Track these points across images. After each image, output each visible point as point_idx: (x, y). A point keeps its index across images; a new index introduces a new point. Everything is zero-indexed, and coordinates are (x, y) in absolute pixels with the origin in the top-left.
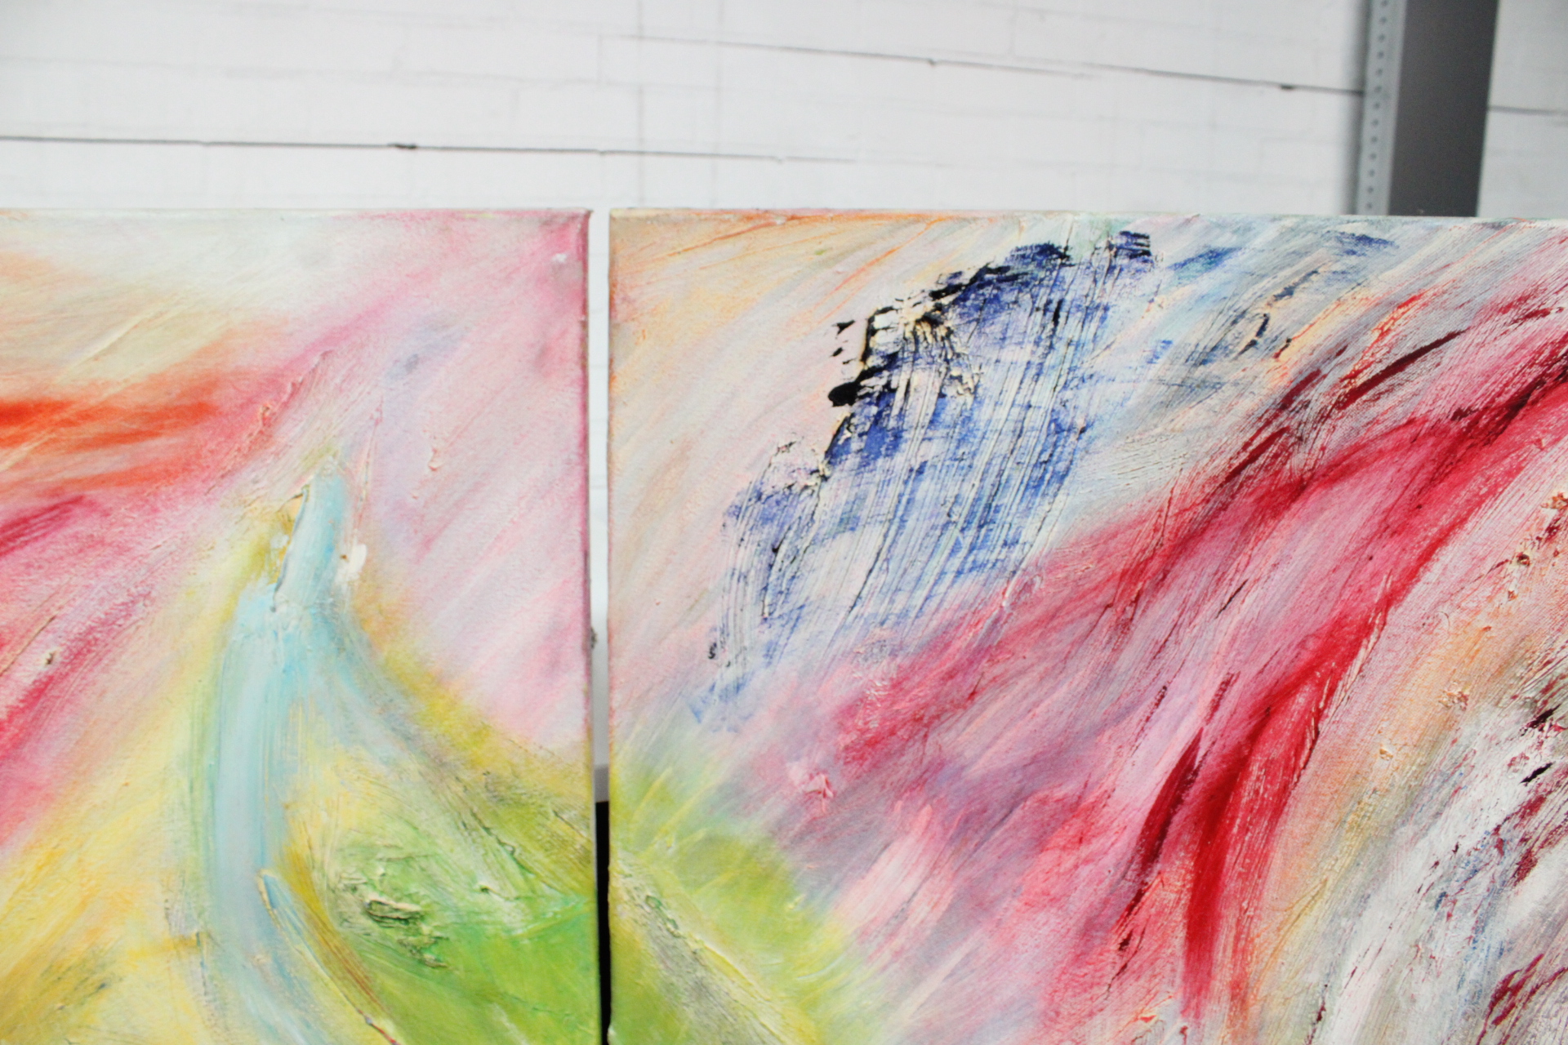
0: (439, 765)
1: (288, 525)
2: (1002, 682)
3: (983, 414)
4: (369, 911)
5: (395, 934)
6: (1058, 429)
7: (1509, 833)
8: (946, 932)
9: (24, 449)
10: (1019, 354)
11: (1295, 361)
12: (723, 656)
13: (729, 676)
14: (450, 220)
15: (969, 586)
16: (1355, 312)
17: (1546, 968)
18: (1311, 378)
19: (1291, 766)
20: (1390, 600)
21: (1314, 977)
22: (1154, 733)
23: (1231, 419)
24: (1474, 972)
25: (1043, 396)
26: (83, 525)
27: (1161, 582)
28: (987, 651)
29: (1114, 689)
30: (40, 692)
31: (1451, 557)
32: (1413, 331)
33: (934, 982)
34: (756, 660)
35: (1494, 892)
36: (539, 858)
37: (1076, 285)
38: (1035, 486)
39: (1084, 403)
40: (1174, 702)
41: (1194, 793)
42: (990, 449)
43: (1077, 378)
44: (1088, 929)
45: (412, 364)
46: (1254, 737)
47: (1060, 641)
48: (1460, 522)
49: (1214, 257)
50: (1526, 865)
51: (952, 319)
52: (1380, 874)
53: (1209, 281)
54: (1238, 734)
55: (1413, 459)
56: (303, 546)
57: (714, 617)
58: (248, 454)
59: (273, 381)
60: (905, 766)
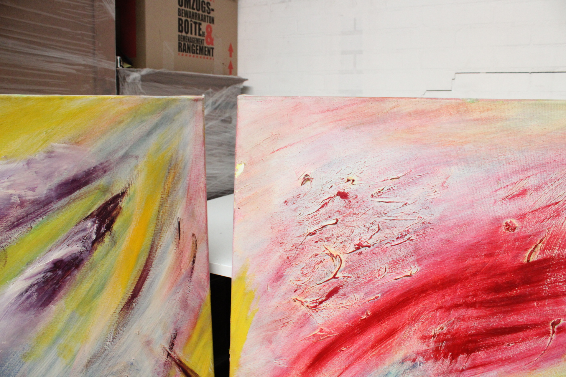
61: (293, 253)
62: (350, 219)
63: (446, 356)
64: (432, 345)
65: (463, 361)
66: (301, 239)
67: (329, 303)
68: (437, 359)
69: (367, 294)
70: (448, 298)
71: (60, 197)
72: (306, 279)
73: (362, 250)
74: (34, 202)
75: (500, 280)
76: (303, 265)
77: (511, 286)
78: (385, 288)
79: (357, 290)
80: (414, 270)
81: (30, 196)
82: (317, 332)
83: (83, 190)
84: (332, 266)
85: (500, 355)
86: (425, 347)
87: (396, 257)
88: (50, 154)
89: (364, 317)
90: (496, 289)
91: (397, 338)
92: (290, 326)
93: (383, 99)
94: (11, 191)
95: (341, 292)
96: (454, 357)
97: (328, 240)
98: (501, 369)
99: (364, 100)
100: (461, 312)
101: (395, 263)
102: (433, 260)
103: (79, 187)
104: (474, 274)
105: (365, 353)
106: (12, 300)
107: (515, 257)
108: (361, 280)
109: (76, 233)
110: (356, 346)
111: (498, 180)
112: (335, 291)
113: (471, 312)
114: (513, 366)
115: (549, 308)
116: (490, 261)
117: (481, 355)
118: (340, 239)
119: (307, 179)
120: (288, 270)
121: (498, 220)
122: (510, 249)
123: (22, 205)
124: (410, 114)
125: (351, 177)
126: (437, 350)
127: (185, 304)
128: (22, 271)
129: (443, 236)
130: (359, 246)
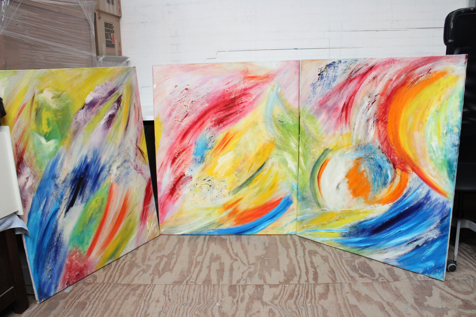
0: (286, 108)
1: (274, 86)
2: (331, 98)
3: (329, 76)
4: (279, 121)
5: (281, 123)
6: (335, 76)
7: (368, 107)
8: (327, 121)
9: (255, 80)
10: (332, 71)
11: (351, 70)
12: (310, 98)
13: (310, 99)
14: (288, 62)
15: (329, 90)
16: (356, 66)
17: (370, 118)
18: (353, 71)
19: (352, 103)
20: (359, 88)
21: (354, 121)
22: (342, 101)
23: (347, 75)
24: (366, 119)
25: (334, 74)
26: (259, 86)
27: (342, 89)
28: (330, 95)
29: (339, 98)
30: (254, 99)
31: (363, 85)
32: (360, 67)
33: (326, 125)
34: (312, 98)
35: (367, 112)
36: (294, 118)
37: (336, 65)
38: (333, 81)
39: (337, 74)
40: (344, 98)
41: (345, 106)
42: (330, 78)
43: (336, 72)
44: (338, 119)
45: (285, 73)
46: (349, 101)
47: (335, 94)
48: (363, 82)
49: (346, 62)
50: (369, 109)
51: (327, 68)
52: (359, 111)
53: (345, 64)
54: (348, 101)
55: (360, 77)
56: (275, 88)
57: (309, 95)
58: (271, 80)
59: (273, 75)
60: (324, 106)
61: (174, 107)
62: (189, 95)
63: (217, 125)
64: (214, 123)
65: (221, 125)
66: (176, 103)
67: (186, 119)
68: (215, 126)
69: (196, 114)
70: (216, 110)
71: (109, 96)
72: (178, 114)
73: (193, 102)
74: (104, 98)
75: (227, 103)
76: (177, 110)
77: (229, 104)
78: (200, 111)
79: (193, 113)
80: (207, 105)
81: (103, 96)
82: (183, 128)
83: (113, 94)
84: (185, 109)
85: (229, 121)
86: (212, 124)
87: (202, 103)
88: (106, 84)
89: (196, 120)
90: (226, 106)
91: (205, 124)
92: (175, 129)
93: (195, 64)
94: (99, 95)
95: (189, 115)
96: (219, 125)
97: (184, 102)
98: (230, 125)
99: (190, 64)
100: (219, 113)
101: (202, 104)
102: (211, 102)
103: (112, 93)
104: (221, 103)
105: (197, 130)
106: (102, 126)
107: (229, 97)
108: (194, 111)
109: (113, 107)
110: (194, 129)
111: (223, 80)
112: (187, 115)
113: (222, 112)
114: (232, 123)
115: (237, 108)
116: (224, 100)
117: (225, 122)
118: (187, 101)
119: (176, 86)
120: (173, 112)
121: (224, 90)
122: (228, 96)
123: (101, 99)
124: (202, 67)
125: (188, 84)
126: (215, 124)
127: (138, 130)
128: (103, 118)
129: (213, 95)
130: (192, 102)
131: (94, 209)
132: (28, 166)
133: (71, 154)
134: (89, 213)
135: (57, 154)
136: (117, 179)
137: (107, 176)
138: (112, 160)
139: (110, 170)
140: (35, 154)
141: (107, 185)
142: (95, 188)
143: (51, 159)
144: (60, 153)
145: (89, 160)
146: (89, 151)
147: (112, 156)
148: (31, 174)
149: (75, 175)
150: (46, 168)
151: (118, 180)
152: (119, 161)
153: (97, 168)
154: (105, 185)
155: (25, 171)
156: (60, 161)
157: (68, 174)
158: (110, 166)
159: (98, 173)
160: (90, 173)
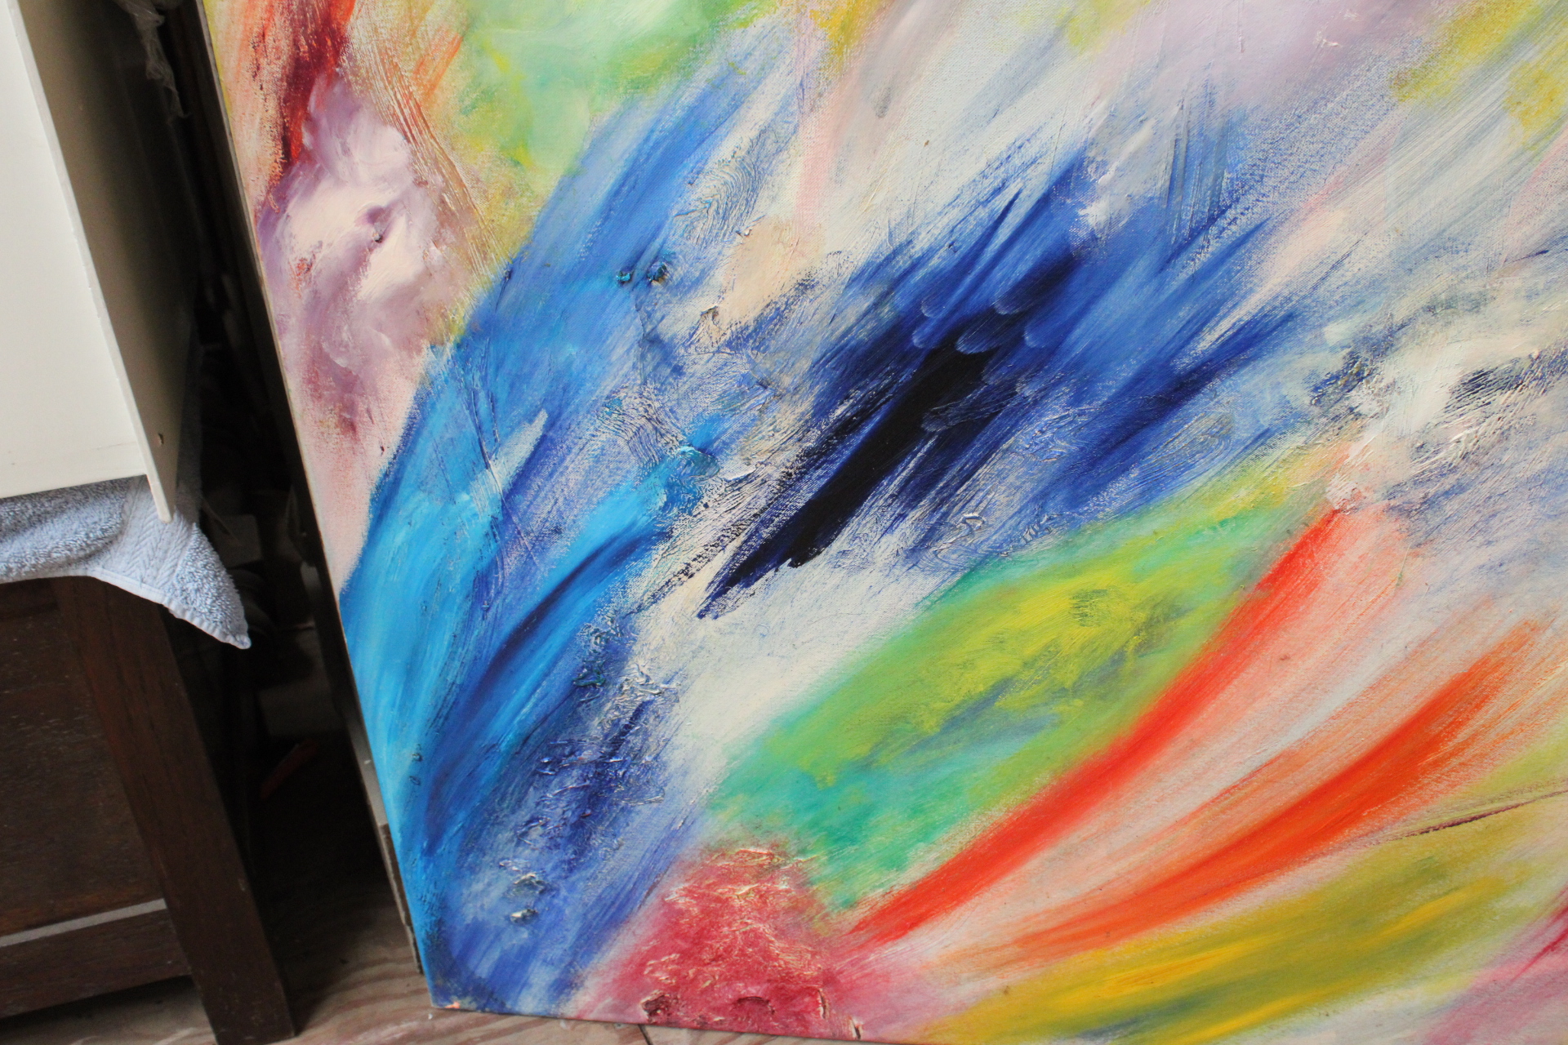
131: (1031, 650)
132: (387, 118)
133: (882, 110)
134: (967, 665)
135: (707, 72)
136: (1417, 481)
137: (1291, 420)
138: (1437, 280)
139: (1353, 375)
140: (470, 24)
141: (1257, 507)
142: (1098, 488)
143: (630, 107)
144: (751, 67)
145: (1095, 214)
146: (1117, 124)
147: (1441, 246)
148: (418, 194)
149: (886, 312)
150: (569, 183)
151: (1428, 502)
152: (1525, 322)
153: (1185, 313)
154: (1241, 496)
155: (358, 155)
156: (733, 143)
157: (805, 286)
158: (1382, 345)
159: (1184, 363)
160: (1080, 339)
